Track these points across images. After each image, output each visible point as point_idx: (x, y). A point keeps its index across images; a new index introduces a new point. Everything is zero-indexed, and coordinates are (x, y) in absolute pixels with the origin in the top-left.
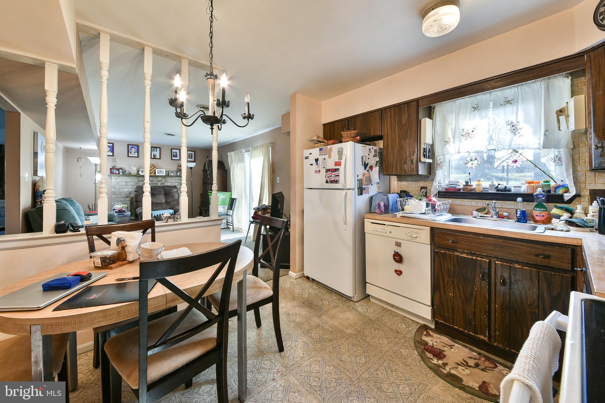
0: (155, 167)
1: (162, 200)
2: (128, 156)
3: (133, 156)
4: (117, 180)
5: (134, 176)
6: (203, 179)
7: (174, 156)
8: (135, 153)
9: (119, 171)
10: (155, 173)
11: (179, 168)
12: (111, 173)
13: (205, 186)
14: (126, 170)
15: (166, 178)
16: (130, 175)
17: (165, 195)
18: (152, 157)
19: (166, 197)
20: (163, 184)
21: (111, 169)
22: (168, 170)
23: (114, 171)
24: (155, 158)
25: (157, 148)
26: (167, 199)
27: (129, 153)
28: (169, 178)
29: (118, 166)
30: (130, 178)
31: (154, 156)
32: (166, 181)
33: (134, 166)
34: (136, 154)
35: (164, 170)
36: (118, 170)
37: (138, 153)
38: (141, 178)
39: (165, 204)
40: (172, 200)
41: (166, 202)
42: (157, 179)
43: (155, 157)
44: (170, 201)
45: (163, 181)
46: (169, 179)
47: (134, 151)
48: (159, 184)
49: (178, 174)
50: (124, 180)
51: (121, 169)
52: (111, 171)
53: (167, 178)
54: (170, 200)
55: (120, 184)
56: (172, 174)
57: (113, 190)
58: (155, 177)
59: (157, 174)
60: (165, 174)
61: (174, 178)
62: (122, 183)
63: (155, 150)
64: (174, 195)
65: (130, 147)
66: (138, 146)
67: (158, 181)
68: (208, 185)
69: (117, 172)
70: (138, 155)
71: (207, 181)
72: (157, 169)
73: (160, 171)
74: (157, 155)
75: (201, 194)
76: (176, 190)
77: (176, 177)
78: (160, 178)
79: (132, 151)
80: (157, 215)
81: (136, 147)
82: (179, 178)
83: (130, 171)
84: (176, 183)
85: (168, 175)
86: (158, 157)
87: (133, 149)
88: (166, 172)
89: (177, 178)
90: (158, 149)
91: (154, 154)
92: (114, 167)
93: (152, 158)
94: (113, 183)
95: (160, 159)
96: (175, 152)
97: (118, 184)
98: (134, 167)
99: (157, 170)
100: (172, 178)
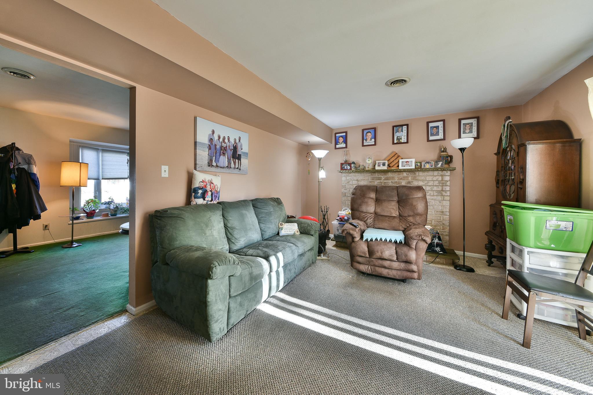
0: (399, 156)
1: (393, 211)
2: (363, 146)
3: (369, 144)
4: (348, 178)
5: (368, 171)
6: (498, 172)
7: (432, 135)
8: (371, 140)
9: (351, 167)
10: (398, 166)
11: (442, 153)
12: (342, 169)
13: (501, 188)
14: (361, 164)
15: (415, 174)
16: (363, 171)
17: (399, 202)
18: (395, 142)
19: (401, 206)
20: (409, 182)
21: (342, 164)
22: (420, 160)
23: (345, 167)
24: (399, 143)
25: (402, 126)
26: (401, 209)
27: (364, 141)
28: (421, 173)
29: (352, 159)
30: (363, 174)
31: (397, 139)
32: (415, 179)
33: (369, 158)
34: (373, 140)
35: (413, 160)
36: (350, 164)
37: (375, 138)
38: (377, 174)
39: (397, 220)
40: (411, 213)
41: (400, 215)
42: (400, 175)
43: (399, 141)
44: (406, 215)
45: (410, 178)
46: (421, 175)
47: (370, 137)
48: (403, 183)
49: (439, 165)
50: (355, 178)
51: (354, 163)
52: (341, 166)
53: (417, 173)
54: (407, 212)
55: (351, 183)
56: (428, 166)
57: (343, 190)
58: (397, 172)
59: (400, 167)
60: (413, 167)
61: (431, 173)
62: (353, 181)
63: (400, 129)
64: (414, 203)
65: (365, 132)
66: (375, 129)
67: (401, 179)
68: (508, 187)
69: (349, 167)
70: (375, 142)
71: (505, 176)
72: (402, 159)
73: (406, 162)
74: (403, 137)
75: (491, 206)
76: (420, 195)
77: (433, 171)
78: (405, 174)
79: (367, 137)
80: (371, 240)
81: (372, 131)
82: (440, 172)
83: (365, 165)
84: (434, 181)
85: (419, 168)
86: (404, 140)
87: (369, 134)
88: (416, 162)
89: (436, 173)
90: (405, 128)
91: (397, 137)
92: (346, 161)
93: (396, 144)
94: (343, 182)
95: (407, 142)
96: (434, 127)
97: (348, 182)
98: (369, 160)
99: (401, 161)
100: (426, 173)
